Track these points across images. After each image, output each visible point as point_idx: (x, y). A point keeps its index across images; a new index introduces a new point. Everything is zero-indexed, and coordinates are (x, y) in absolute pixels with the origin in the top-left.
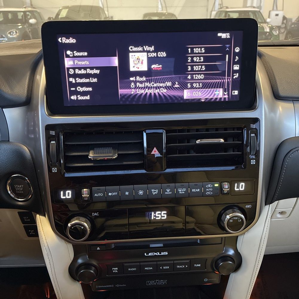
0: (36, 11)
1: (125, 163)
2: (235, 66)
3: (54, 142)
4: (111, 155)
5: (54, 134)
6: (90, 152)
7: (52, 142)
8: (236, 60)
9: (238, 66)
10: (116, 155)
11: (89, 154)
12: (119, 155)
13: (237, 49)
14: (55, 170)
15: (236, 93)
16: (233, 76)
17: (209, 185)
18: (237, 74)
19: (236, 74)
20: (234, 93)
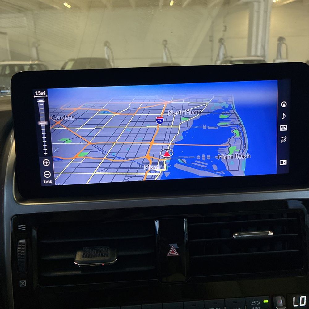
0: (43, 65)
1: (128, 269)
2: (282, 127)
3: (24, 241)
4: (107, 258)
5: (24, 229)
6: (77, 254)
7: (21, 241)
8: (283, 119)
9: (285, 127)
10: (115, 258)
11: (75, 257)
12: (119, 257)
13: (284, 104)
14: (23, 284)
15: (285, 162)
16: (280, 140)
17: (255, 302)
18: (286, 137)
19: (284, 137)
20: (282, 163)
